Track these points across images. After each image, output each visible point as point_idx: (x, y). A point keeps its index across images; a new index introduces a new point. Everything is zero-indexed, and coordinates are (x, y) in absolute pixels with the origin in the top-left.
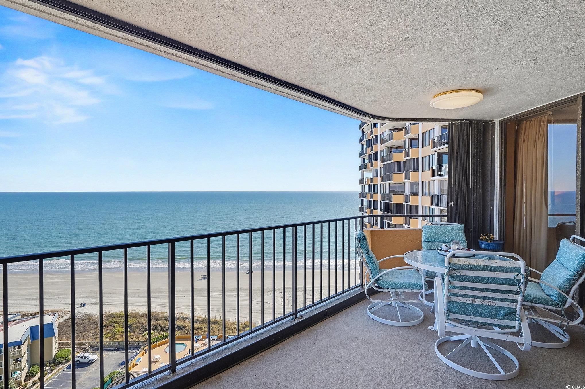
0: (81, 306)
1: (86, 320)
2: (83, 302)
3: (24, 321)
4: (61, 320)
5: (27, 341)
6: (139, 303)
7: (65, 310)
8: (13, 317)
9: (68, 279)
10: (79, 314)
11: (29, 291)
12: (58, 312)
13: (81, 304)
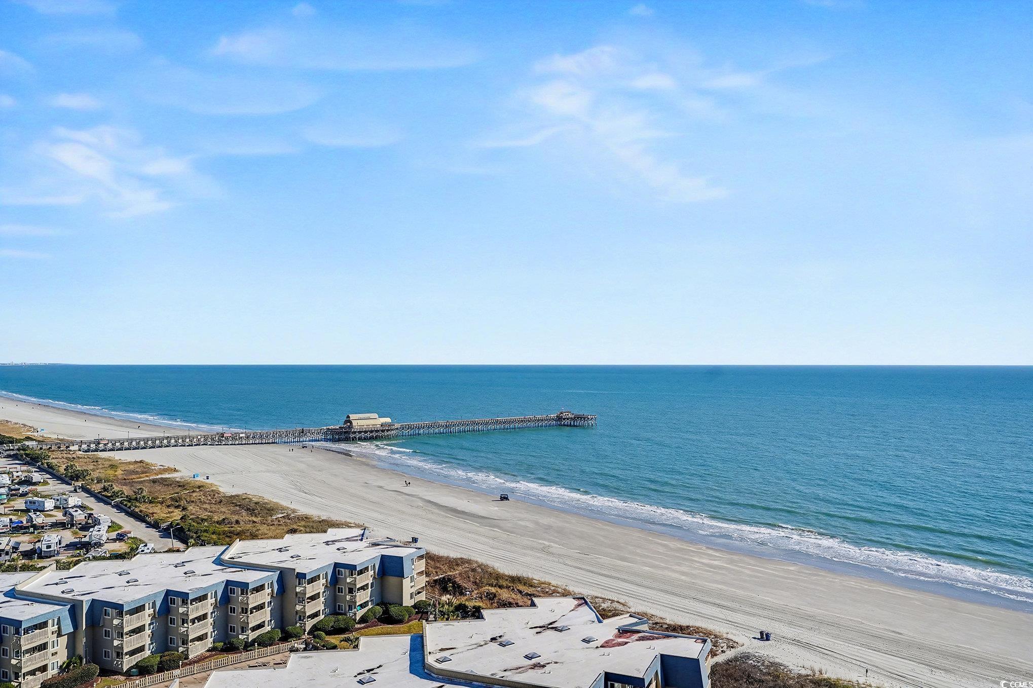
0: (762, 639)
1: (769, 674)
2: (766, 629)
3: (653, 639)
4: (720, 659)
5: (654, 683)
6: (900, 674)
7: (730, 636)
8: (636, 624)
9: (741, 567)
10: (755, 656)
11: (670, 574)
12: (716, 636)
13: (762, 633)
